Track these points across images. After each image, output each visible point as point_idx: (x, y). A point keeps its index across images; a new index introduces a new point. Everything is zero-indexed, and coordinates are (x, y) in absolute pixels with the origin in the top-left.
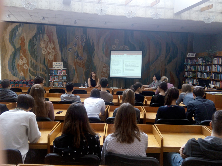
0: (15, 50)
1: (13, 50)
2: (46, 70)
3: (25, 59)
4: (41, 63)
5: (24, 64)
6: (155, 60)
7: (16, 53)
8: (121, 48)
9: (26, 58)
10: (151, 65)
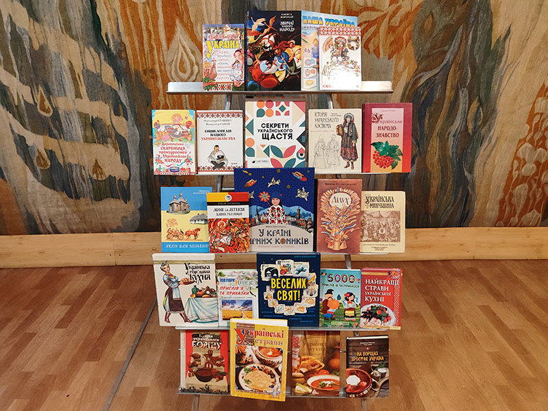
2: (115, 85)
4: (67, 27)
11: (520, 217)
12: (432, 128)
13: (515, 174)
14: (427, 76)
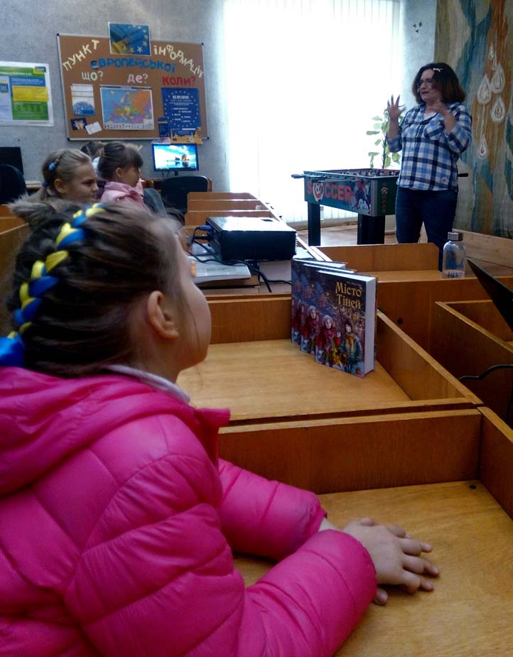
0: (472, 34)
1: (468, 32)
3: (502, 71)
5: (494, 96)
7: (474, 47)
9: (504, 68)
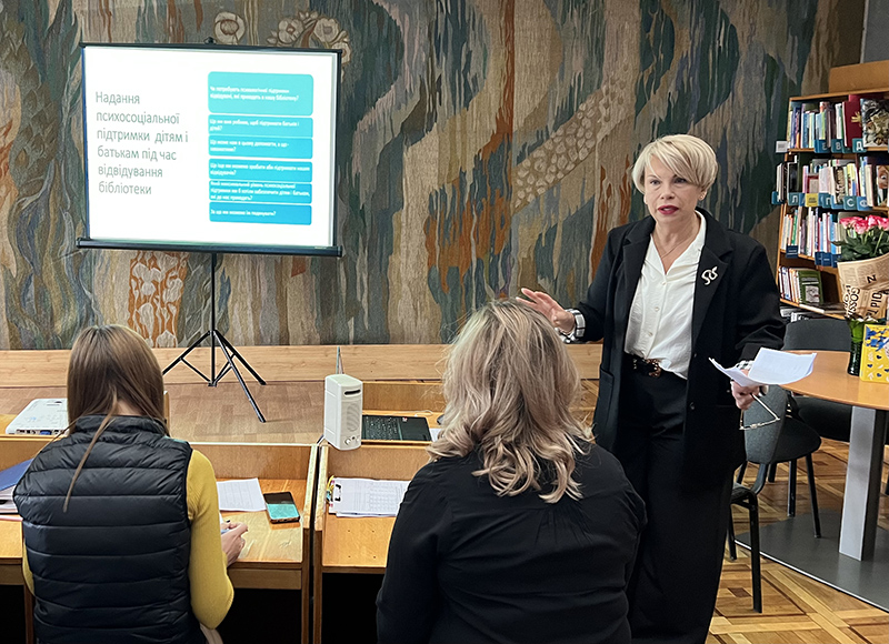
6: (550, 125)
8: (284, 36)
10: (520, 159)
11: (154, 338)
12: (44, 248)
13: (136, 293)
14: (29, 200)
